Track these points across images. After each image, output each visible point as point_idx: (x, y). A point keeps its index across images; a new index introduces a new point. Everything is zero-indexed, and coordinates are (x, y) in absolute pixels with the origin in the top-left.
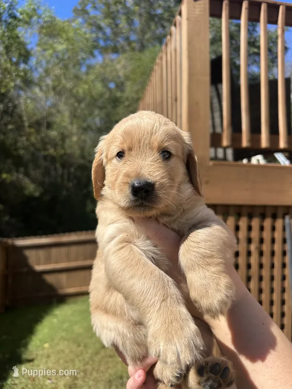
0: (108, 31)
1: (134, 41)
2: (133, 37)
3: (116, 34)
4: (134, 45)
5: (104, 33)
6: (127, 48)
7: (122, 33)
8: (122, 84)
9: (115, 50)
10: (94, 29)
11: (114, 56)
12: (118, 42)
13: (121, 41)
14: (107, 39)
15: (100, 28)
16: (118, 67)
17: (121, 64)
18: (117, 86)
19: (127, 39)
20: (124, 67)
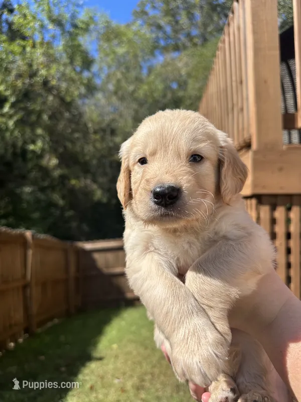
0: (168, 29)
1: (196, 36)
2: (195, 32)
3: (176, 31)
4: (196, 40)
5: (165, 33)
6: (189, 44)
7: (183, 29)
8: (185, 83)
9: (177, 48)
10: (154, 28)
11: (175, 55)
12: (179, 39)
13: (183, 38)
14: (167, 38)
15: (159, 27)
16: (180, 65)
17: (182, 62)
18: (180, 86)
19: (189, 36)
20: (187, 64)
